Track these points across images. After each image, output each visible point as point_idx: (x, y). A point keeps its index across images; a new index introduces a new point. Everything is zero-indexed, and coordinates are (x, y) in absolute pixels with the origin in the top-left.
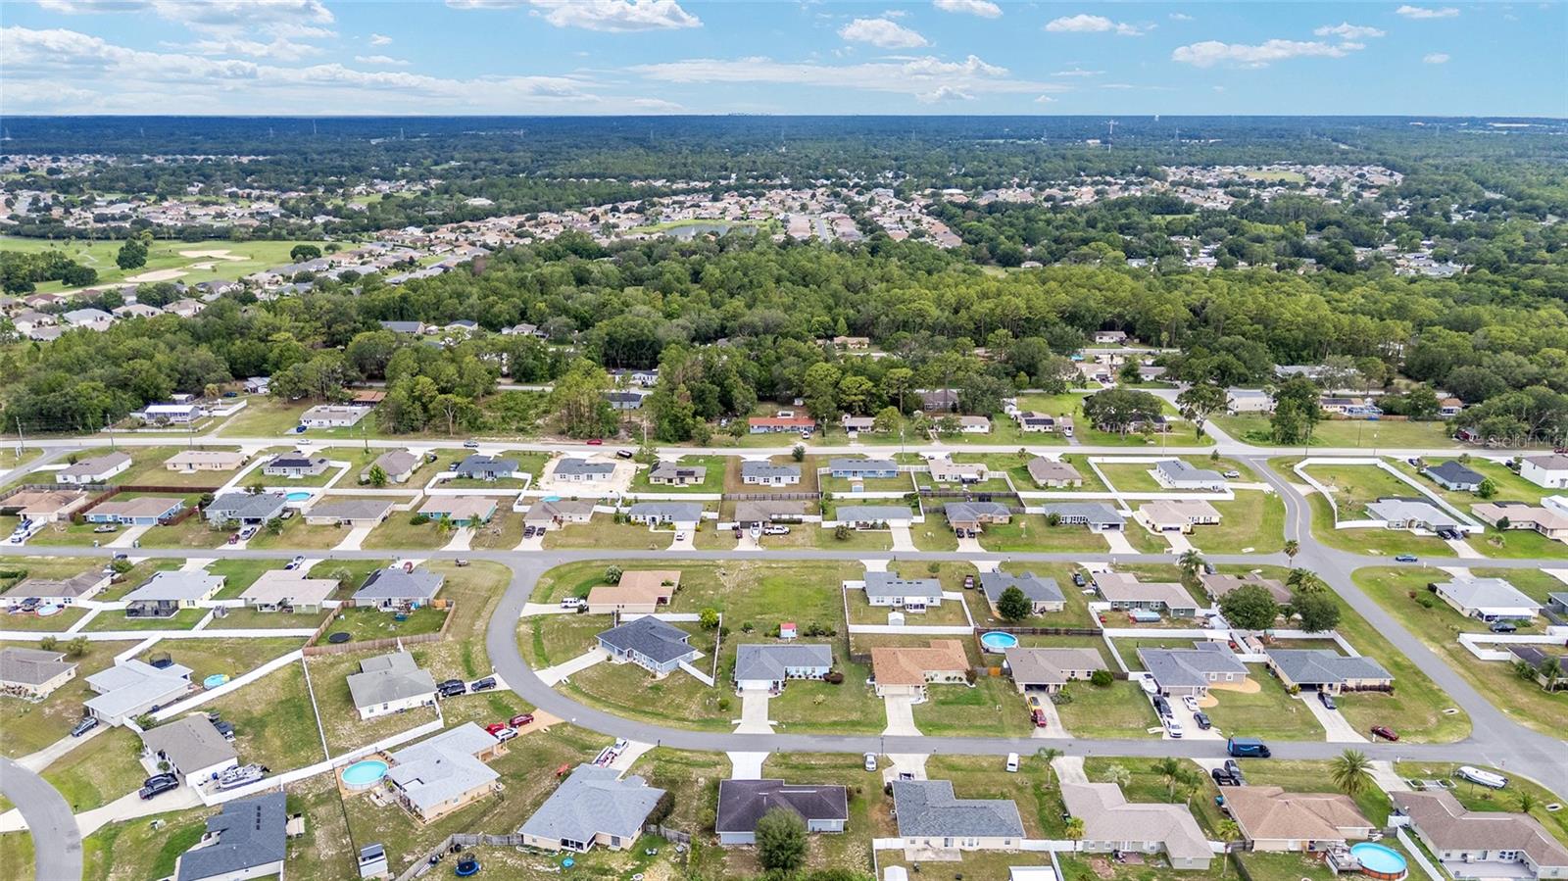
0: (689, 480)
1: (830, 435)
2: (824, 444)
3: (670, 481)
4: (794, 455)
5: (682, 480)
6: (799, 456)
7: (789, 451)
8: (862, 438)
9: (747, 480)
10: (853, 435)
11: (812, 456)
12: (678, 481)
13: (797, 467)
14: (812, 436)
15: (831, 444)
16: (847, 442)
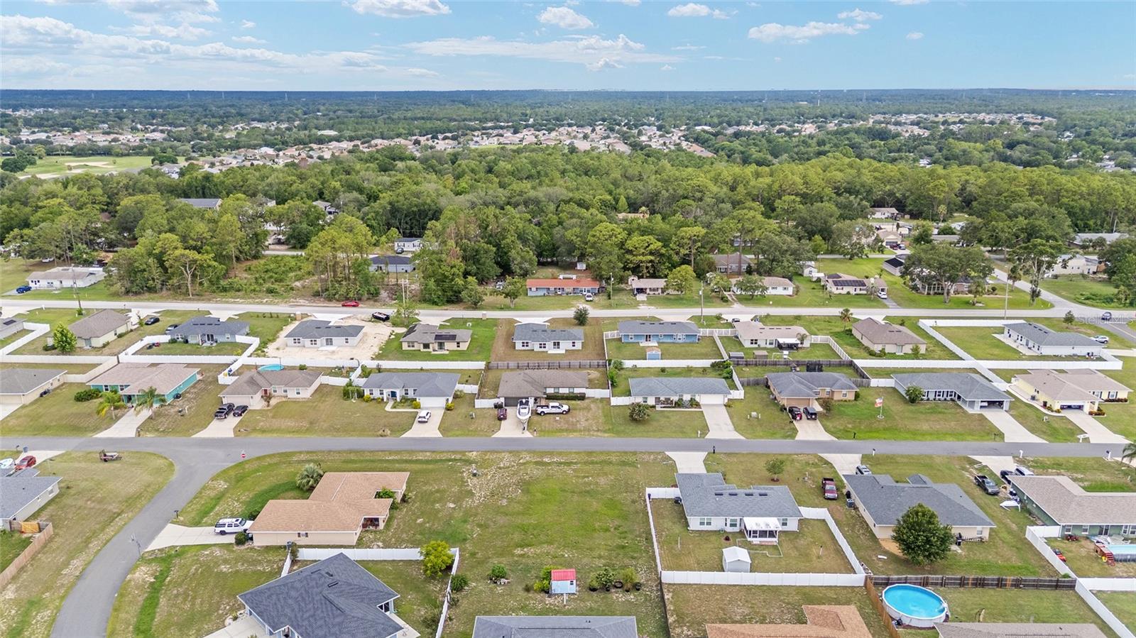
0: (450, 346)
1: (615, 298)
2: (610, 307)
3: (426, 346)
4: (576, 318)
5: (441, 346)
6: (581, 319)
7: (570, 313)
8: (651, 301)
9: (519, 346)
10: (641, 297)
11: (597, 319)
12: (436, 346)
13: (579, 331)
14: (596, 299)
15: (618, 306)
16: (636, 305)
